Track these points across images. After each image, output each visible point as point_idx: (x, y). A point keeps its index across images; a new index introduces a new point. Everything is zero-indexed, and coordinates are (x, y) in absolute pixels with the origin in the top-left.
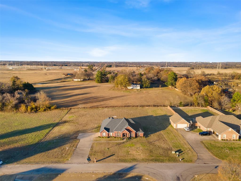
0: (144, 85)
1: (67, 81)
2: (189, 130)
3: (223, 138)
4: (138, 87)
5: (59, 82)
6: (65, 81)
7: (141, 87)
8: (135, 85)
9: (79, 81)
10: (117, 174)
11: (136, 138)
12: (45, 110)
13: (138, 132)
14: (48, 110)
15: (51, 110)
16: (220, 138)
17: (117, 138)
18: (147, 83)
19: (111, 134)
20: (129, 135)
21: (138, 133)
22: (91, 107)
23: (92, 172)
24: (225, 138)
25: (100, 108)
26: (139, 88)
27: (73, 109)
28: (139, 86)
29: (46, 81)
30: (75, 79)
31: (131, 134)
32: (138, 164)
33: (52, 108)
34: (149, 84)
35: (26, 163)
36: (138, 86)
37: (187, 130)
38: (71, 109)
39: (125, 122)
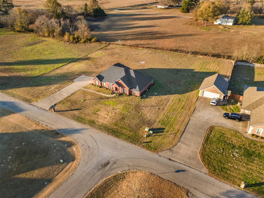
0: (240, 21)
1: (148, 8)
2: (214, 104)
3: (256, 133)
4: (230, 22)
5: (140, 8)
6: (147, 8)
7: (236, 23)
8: (226, 20)
9: (163, 9)
10: (55, 132)
11: (129, 95)
12: (85, 42)
13: (133, 89)
14: (88, 42)
15: (90, 43)
16: (250, 131)
17: (108, 90)
18: (247, 18)
19: (104, 84)
20: (122, 91)
21: (133, 91)
22: (130, 45)
23: (38, 121)
24: (261, 134)
25: (140, 47)
26: (231, 24)
27: (112, 44)
28: (232, 20)
29: (128, 7)
30: (159, 5)
31: (124, 90)
32: (89, 128)
33: (93, 40)
34: (249, 18)
35: (8, 94)
36: (230, 20)
37: (211, 104)
38: (109, 44)
39: (122, 73)
